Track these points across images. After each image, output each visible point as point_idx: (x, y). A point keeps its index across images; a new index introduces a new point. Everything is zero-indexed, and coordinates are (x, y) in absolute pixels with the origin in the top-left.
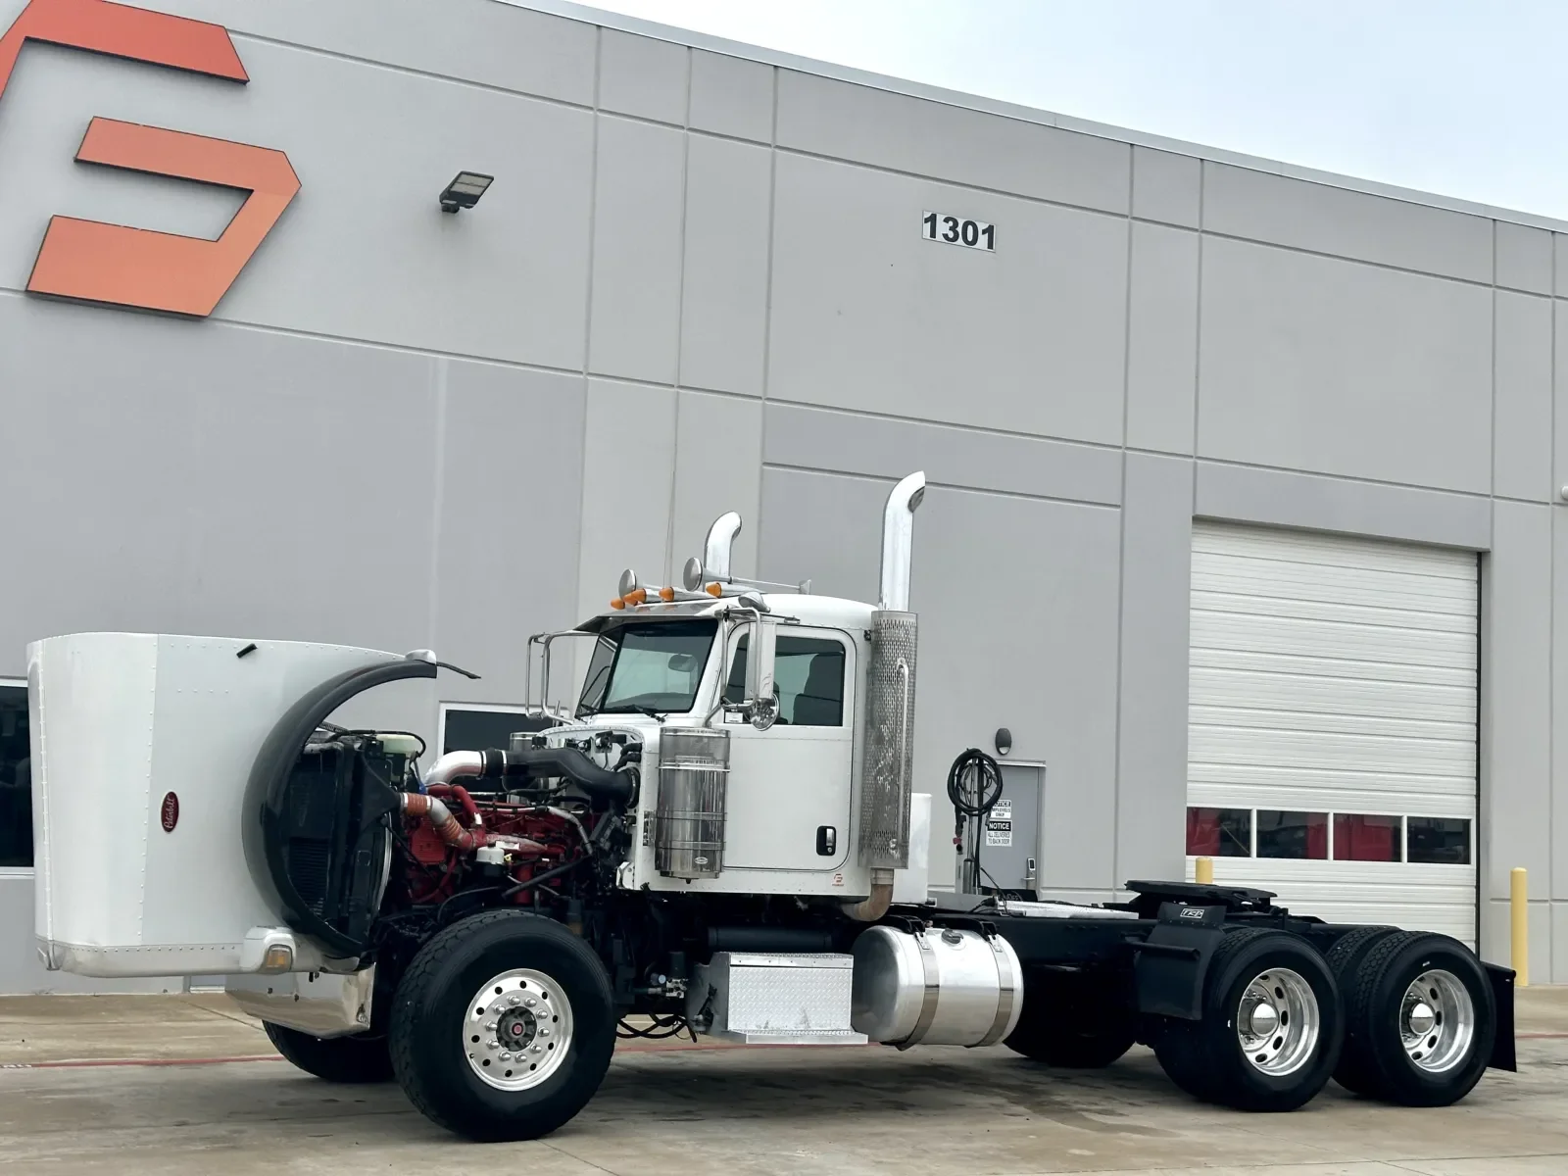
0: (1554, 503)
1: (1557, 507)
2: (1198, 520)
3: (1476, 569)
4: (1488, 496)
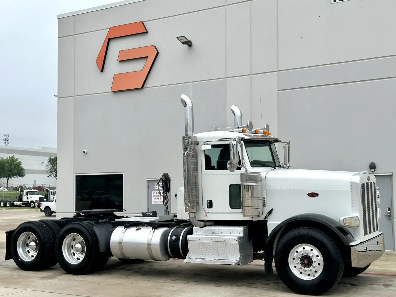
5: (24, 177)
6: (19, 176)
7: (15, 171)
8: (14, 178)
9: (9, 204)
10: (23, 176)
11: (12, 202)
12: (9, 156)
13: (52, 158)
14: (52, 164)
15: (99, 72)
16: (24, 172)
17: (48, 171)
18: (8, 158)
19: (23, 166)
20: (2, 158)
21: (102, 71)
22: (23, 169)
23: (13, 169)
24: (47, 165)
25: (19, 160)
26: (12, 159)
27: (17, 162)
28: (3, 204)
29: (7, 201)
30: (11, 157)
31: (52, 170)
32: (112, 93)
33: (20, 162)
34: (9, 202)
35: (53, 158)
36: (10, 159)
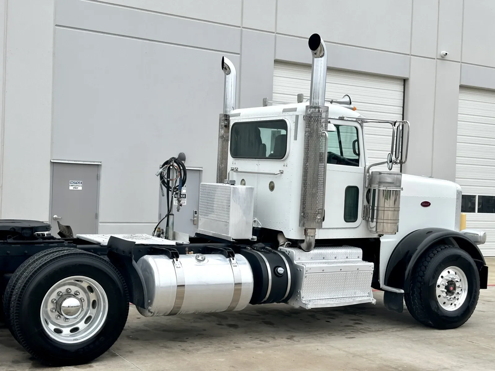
0: (437, 59)
1: (438, 60)
2: (277, 62)
3: (403, 86)
4: (409, 55)
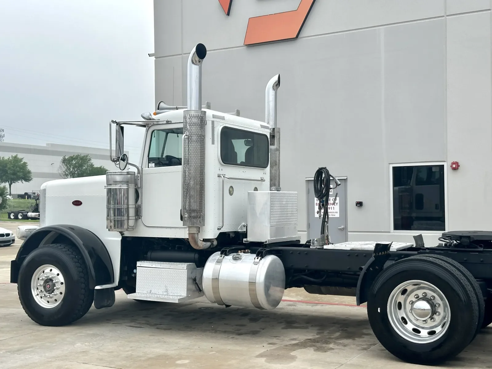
5: (31, 182)
6: (24, 181)
7: (21, 174)
8: (18, 182)
9: (21, 216)
10: (30, 180)
11: (25, 214)
12: (12, 156)
13: (66, 157)
14: (66, 165)
15: (223, 15)
16: (31, 176)
17: (62, 174)
18: (10, 157)
19: (29, 168)
20: (3, 158)
21: (228, 14)
22: (29, 172)
23: (18, 172)
24: (60, 166)
25: (24, 161)
26: (16, 159)
27: (22, 162)
28: (13, 216)
29: (19, 212)
30: (13, 157)
31: (67, 173)
32: (245, 47)
33: (26, 162)
34: (21, 213)
35: (68, 158)
36: (12, 158)
